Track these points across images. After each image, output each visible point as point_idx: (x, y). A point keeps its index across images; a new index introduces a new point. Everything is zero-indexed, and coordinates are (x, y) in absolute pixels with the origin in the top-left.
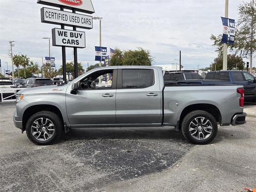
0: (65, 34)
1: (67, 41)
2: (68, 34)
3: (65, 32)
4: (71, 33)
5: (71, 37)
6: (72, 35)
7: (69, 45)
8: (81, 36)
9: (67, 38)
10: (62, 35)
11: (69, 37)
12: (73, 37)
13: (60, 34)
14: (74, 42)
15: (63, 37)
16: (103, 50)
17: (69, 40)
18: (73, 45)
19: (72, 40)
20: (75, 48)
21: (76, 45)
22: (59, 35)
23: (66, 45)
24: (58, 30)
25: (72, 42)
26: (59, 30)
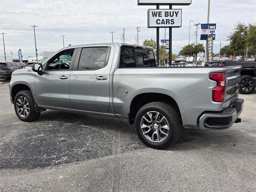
0: (159, 14)
1: (161, 22)
2: (163, 14)
3: (159, 12)
4: (166, 12)
5: (166, 16)
6: (166, 14)
7: (163, 25)
8: (177, 14)
9: (161, 19)
10: (156, 16)
11: (163, 17)
12: (168, 16)
13: (154, 14)
14: (168, 22)
15: (158, 18)
16: (211, 27)
17: (163, 20)
18: (168, 25)
19: (167, 20)
20: (170, 28)
21: (171, 25)
22: (153, 16)
23: (160, 25)
24: (152, 11)
25: (167, 22)
26: (154, 11)
